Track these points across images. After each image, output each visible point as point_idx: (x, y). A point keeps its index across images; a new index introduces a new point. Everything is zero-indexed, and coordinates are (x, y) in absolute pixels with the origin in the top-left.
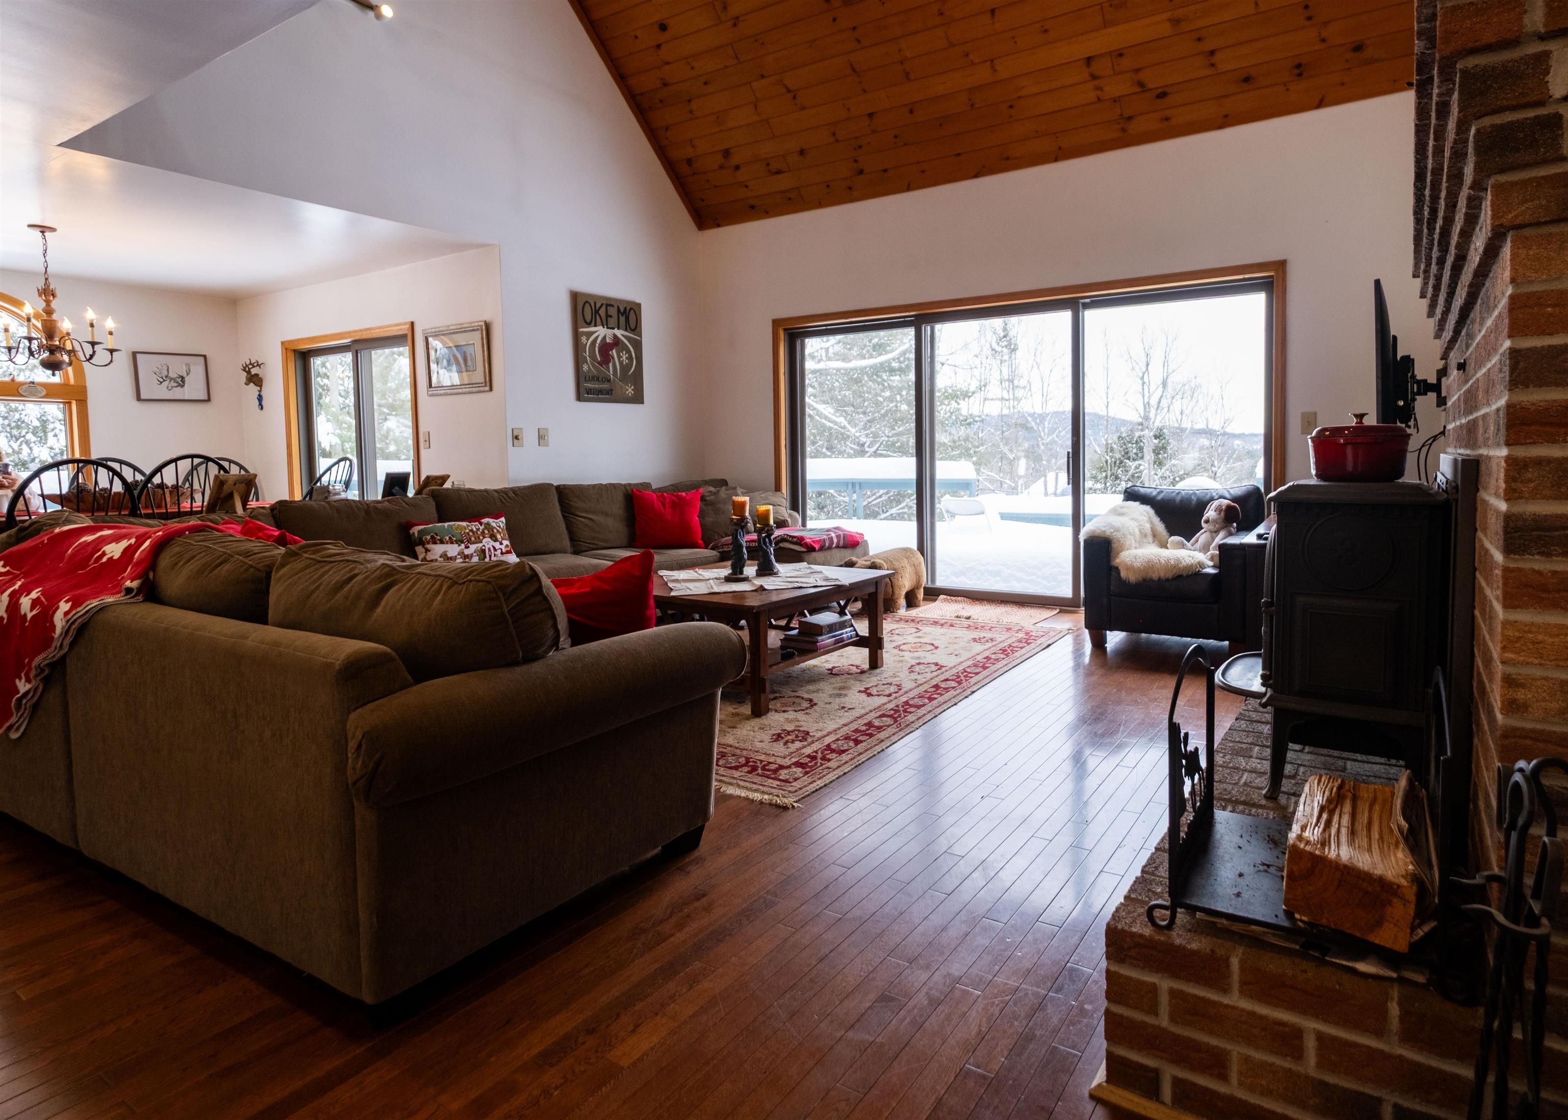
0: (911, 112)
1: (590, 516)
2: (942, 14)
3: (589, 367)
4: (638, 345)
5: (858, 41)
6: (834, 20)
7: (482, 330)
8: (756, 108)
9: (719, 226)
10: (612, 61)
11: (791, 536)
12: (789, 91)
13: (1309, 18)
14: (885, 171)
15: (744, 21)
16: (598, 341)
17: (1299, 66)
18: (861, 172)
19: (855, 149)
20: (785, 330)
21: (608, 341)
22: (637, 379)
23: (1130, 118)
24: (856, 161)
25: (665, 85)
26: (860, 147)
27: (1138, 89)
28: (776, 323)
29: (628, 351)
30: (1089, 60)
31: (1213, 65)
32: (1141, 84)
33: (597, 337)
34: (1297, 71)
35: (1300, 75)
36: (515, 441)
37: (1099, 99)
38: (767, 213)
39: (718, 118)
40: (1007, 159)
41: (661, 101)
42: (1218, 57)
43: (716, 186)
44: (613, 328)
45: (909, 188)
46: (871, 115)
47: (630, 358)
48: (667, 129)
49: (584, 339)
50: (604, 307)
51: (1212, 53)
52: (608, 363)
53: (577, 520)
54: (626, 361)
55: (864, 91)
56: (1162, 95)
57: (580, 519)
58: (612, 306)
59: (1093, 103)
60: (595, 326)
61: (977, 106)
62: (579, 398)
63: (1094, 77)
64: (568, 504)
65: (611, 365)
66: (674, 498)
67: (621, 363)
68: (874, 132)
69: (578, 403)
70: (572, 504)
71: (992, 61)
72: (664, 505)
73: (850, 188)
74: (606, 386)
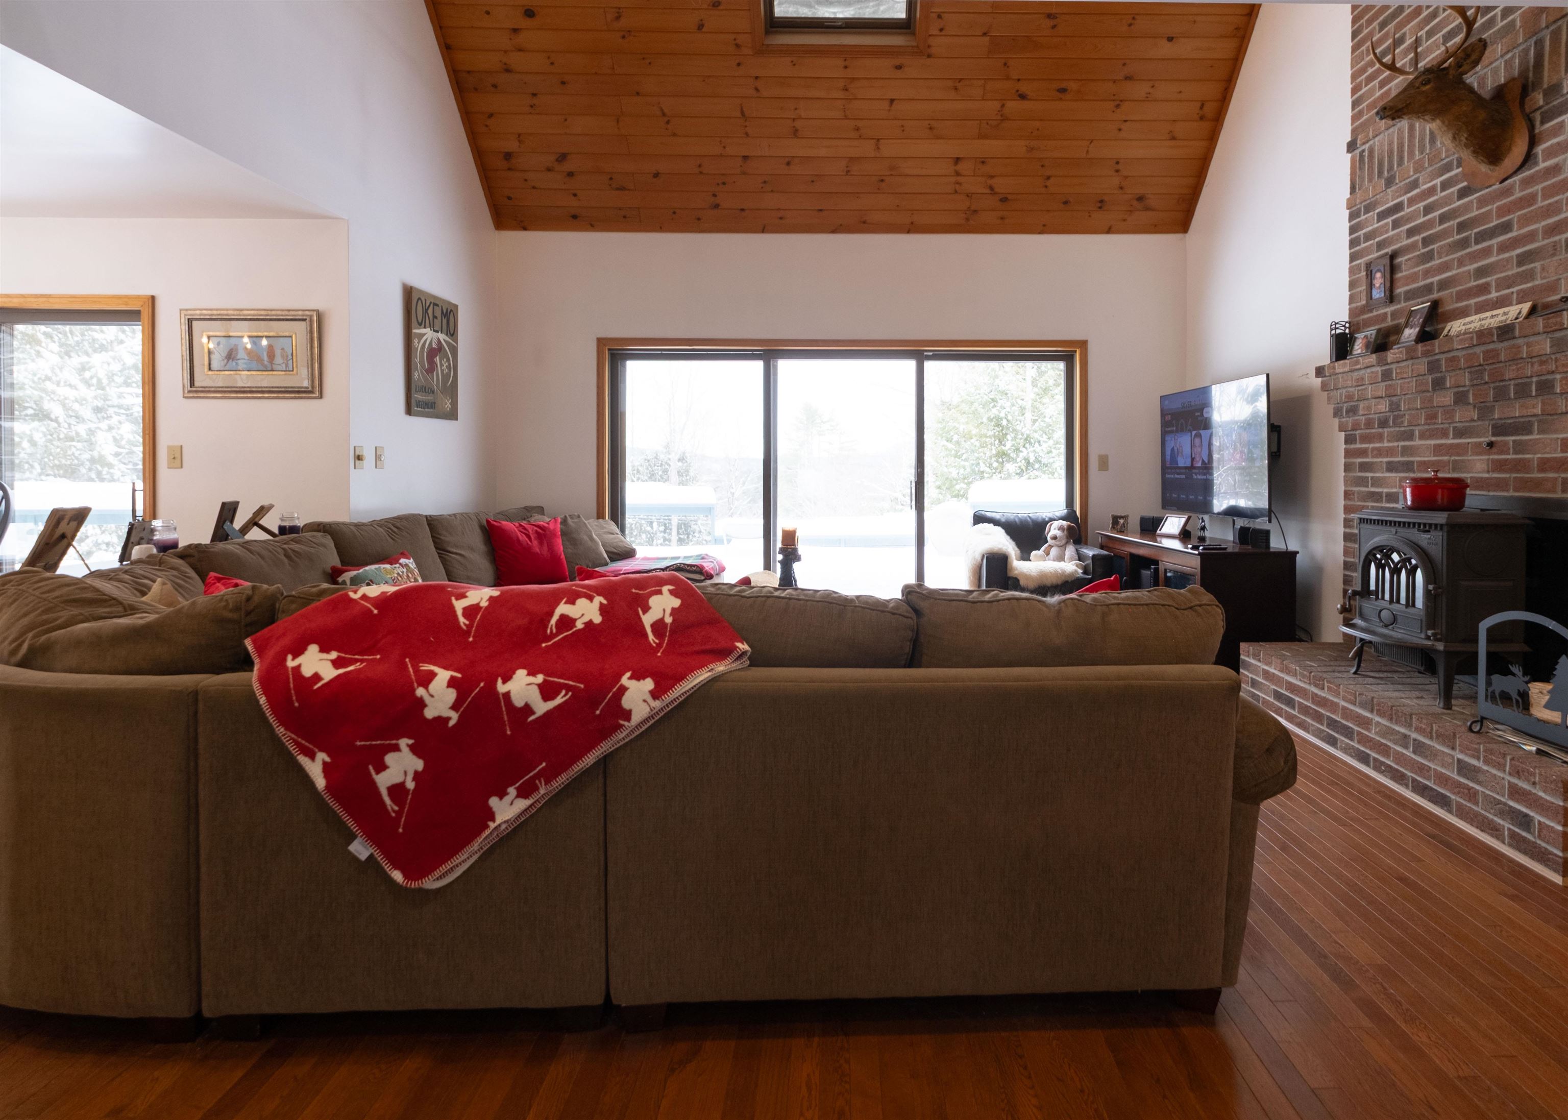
0: (788, 164)
1: (460, 552)
2: (847, 90)
3: (419, 375)
4: (454, 351)
5: (757, 90)
6: (739, 64)
7: (311, 321)
8: (618, 122)
9: (525, 229)
10: (441, 27)
11: (688, 565)
12: (664, 115)
13: (1117, 171)
14: (743, 210)
15: (634, 36)
16: (427, 346)
17: (1101, 201)
18: (717, 206)
19: (718, 184)
20: (609, 350)
21: (434, 346)
22: (452, 390)
23: (975, 211)
24: (715, 195)
25: (508, 71)
26: (724, 183)
27: (988, 191)
28: (601, 342)
29: (448, 360)
30: (957, 160)
31: (1046, 187)
32: (991, 188)
33: (426, 341)
34: (1099, 205)
35: (1100, 208)
36: (357, 462)
37: (956, 192)
38: (592, 226)
39: (566, 120)
40: (864, 222)
41: (495, 86)
42: (1052, 180)
43: (534, 188)
44: (437, 332)
45: (763, 230)
46: (745, 158)
47: (449, 367)
48: (491, 116)
49: (416, 341)
50: (432, 305)
51: (1048, 178)
52: (433, 372)
53: (450, 557)
54: (446, 371)
55: (747, 134)
56: (1004, 200)
57: (453, 555)
58: (437, 305)
59: (950, 193)
60: (425, 327)
61: (853, 173)
62: (409, 411)
63: (958, 174)
64: (439, 538)
65: (435, 373)
66: (535, 528)
67: (442, 371)
68: (744, 173)
69: (408, 417)
70: (442, 537)
71: (878, 140)
72: (528, 536)
73: (699, 219)
74: (430, 398)
